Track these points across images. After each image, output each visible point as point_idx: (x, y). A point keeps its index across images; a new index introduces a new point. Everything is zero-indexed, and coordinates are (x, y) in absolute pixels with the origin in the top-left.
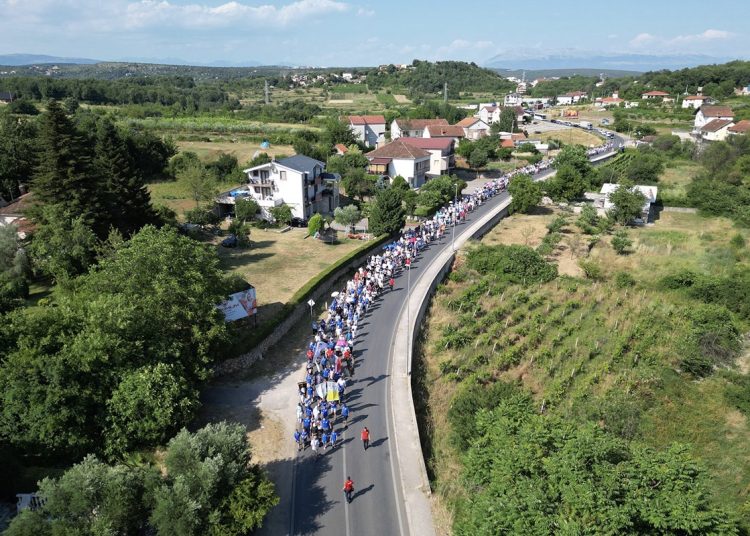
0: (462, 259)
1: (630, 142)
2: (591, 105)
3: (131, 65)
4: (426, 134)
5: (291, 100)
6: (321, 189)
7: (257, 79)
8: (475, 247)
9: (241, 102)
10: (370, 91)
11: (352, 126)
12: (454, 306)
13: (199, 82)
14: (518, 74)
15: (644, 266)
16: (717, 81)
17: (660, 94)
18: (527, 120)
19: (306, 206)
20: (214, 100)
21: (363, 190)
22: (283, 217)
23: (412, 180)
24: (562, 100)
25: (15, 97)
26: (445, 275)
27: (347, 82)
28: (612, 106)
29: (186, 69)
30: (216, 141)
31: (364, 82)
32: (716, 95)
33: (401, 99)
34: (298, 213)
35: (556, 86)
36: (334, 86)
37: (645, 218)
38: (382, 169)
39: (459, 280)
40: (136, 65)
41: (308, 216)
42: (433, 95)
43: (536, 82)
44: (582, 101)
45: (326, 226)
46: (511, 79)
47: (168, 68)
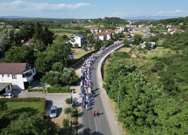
0: (112, 54)
1: (153, 35)
2: (146, 27)
3: (38, 18)
4: (107, 32)
5: (76, 26)
6: (84, 41)
7: (68, 21)
8: (115, 52)
9: (65, 27)
10: (95, 24)
11: (91, 30)
12: (110, 61)
13: (55, 22)
14: (130, 20)
15: (149, 56)
16: (175, 22)
17: (162, 24)
18: (131, 30)
19: (81, 44)
20: (58, 26)
21: (93, 42)
22: (77, 46)
23: (103, 40)
24: (139, 26)
25: (14, 25)
26: (109, 56)
27: (89, 22)
28: (150, 27)
29: (51, 19)
30: (61, 33)
31: (93, 22)
32: (175, 25)
33: (102, 26)
34: (80, 46)
35: (139, 23)
36: (86, 23)
37: (152, 49)
38: (97, 38)
39: (111, 57)
40: (39, 18)
41: (82, 46)
42: (110, 25)
43: (134, 22)
44: (144, 26)
45: (85, 48)
46: (128, 21)
47: (47, 19)
